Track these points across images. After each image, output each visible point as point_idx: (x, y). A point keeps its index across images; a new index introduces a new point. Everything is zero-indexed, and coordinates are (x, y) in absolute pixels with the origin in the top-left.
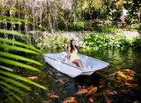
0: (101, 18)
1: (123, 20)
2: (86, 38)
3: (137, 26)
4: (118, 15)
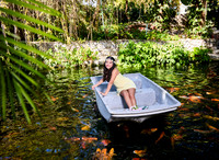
1: (179, 21)
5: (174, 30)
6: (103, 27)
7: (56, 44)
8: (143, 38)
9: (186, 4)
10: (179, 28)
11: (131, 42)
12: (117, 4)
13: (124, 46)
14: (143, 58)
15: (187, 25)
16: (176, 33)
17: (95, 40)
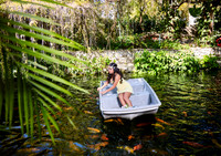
0: (157, 30)
1: (189, 32)
2: (137, 58)
3: (211, 39)
4: (182, 24)
5: (184, 39)
6: (120, 37)
7: (78, 53)
8: (156, 47)
9: (194, 16)
10: (190, 37)
11: (145, 51)
12: (132, 17)
13: (139, 54)
14: (156, 66)
15: (197, 35)
16: (187, 42)
17: (113, 49)
